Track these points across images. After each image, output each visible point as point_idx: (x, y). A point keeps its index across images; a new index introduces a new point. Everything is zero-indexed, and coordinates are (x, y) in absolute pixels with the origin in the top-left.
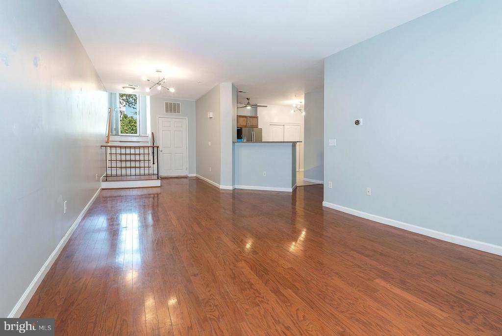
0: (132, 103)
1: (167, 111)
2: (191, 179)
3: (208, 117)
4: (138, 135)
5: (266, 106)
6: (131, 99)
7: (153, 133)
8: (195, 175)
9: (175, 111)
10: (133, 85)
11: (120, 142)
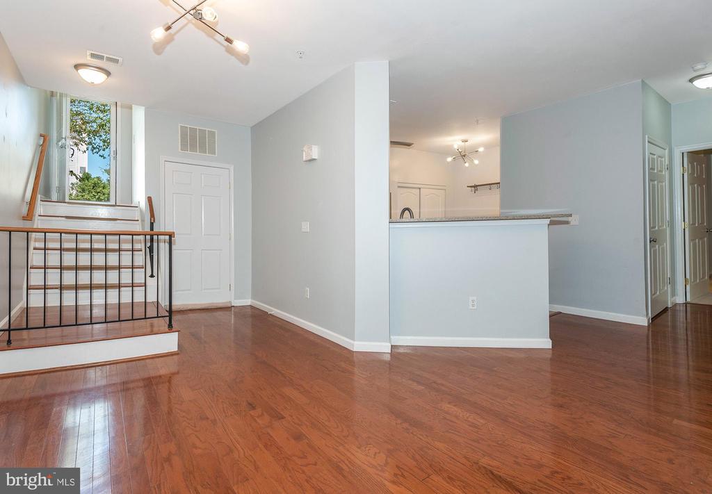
0: (99, 148)
1: (184, 147)
2: (241, 312)
3: (304, 159)
4: (112, 202)
5: (409, 145)
6: (97, 140)
7: (150, 200)
8: (248, 302)
9: (203, 150)
10: (105, 56)
11: (67, 217)
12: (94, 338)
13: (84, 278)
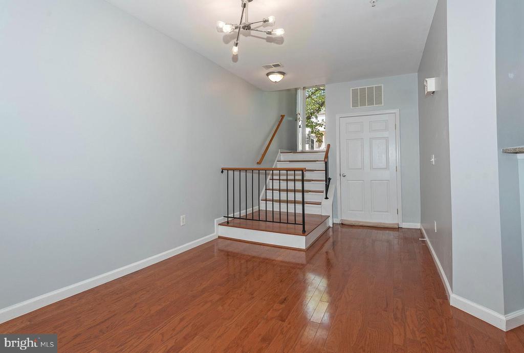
1: (355, 104)
3: (426, 92)
7: (329, 146)
9: (371, 102)
10: (271, 65)
11: (290, 161)
12: (261, 229)
13: (284, 196)
